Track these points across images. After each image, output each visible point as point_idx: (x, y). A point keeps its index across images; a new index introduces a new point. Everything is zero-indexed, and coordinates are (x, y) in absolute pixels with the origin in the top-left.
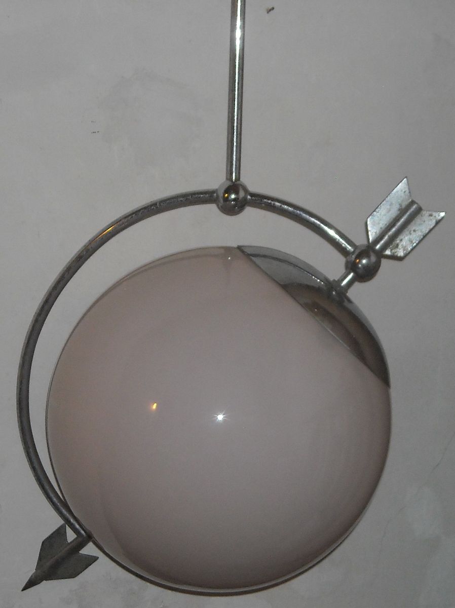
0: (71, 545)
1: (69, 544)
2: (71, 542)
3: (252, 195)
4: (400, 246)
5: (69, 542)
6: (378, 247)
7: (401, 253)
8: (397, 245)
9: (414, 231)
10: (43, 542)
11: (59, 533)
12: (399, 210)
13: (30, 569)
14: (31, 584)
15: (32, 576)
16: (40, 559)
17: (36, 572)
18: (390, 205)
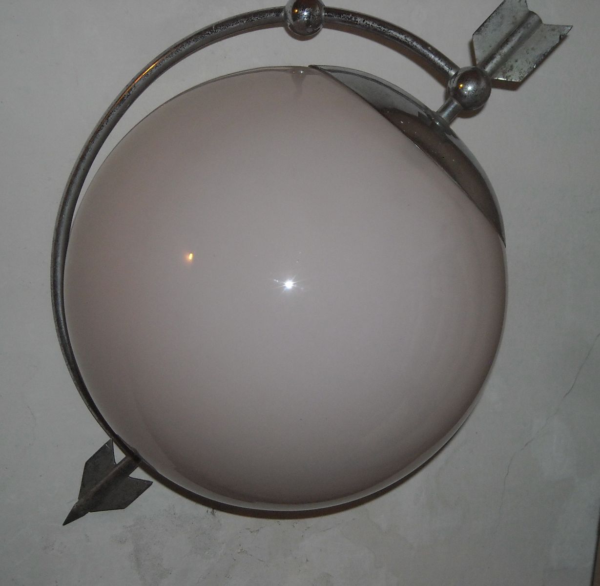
0: (119, 466)
1: (117, 465)
2: (118, 464)
3: (329, 10)
4: (515, 69)
5: (117, 463)
6: (488, 69)
7: (515, 78)
8: (512, 67)
9: (533, 49)
10: (86, 463)
11: (105, 452)
12: (513, 23)
13: (72, 498)
14: (73, 516)
15: (74, 507)
16: (83, 485)
17: (78, 501)
18: (501, 18)
